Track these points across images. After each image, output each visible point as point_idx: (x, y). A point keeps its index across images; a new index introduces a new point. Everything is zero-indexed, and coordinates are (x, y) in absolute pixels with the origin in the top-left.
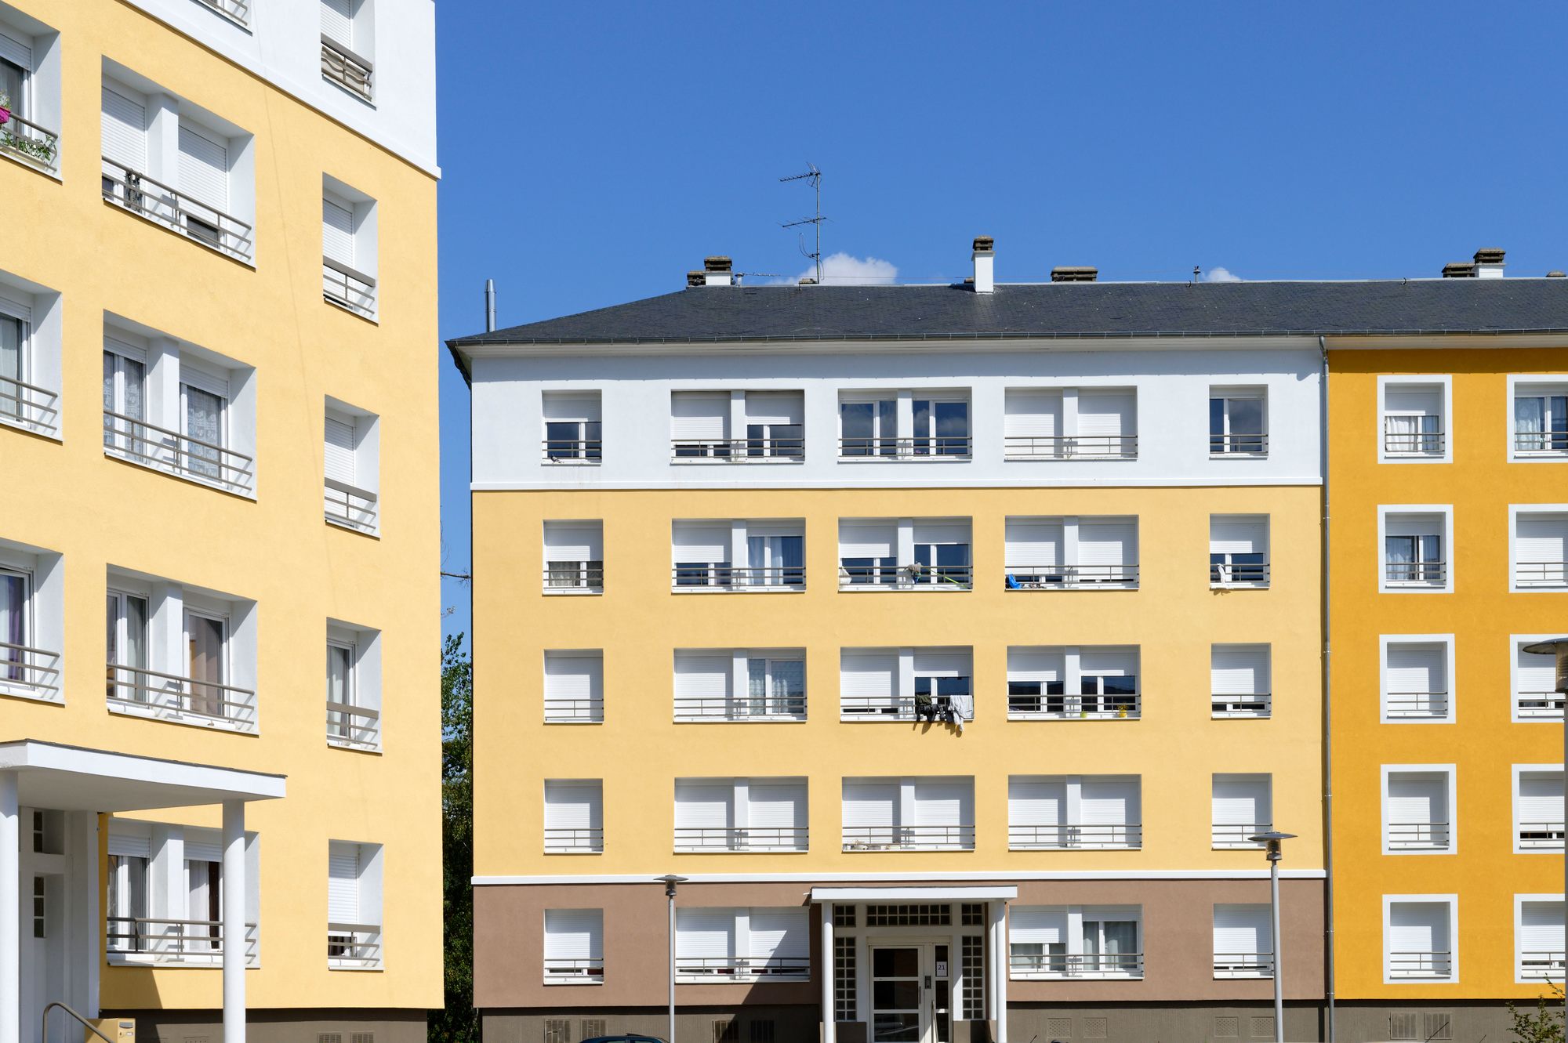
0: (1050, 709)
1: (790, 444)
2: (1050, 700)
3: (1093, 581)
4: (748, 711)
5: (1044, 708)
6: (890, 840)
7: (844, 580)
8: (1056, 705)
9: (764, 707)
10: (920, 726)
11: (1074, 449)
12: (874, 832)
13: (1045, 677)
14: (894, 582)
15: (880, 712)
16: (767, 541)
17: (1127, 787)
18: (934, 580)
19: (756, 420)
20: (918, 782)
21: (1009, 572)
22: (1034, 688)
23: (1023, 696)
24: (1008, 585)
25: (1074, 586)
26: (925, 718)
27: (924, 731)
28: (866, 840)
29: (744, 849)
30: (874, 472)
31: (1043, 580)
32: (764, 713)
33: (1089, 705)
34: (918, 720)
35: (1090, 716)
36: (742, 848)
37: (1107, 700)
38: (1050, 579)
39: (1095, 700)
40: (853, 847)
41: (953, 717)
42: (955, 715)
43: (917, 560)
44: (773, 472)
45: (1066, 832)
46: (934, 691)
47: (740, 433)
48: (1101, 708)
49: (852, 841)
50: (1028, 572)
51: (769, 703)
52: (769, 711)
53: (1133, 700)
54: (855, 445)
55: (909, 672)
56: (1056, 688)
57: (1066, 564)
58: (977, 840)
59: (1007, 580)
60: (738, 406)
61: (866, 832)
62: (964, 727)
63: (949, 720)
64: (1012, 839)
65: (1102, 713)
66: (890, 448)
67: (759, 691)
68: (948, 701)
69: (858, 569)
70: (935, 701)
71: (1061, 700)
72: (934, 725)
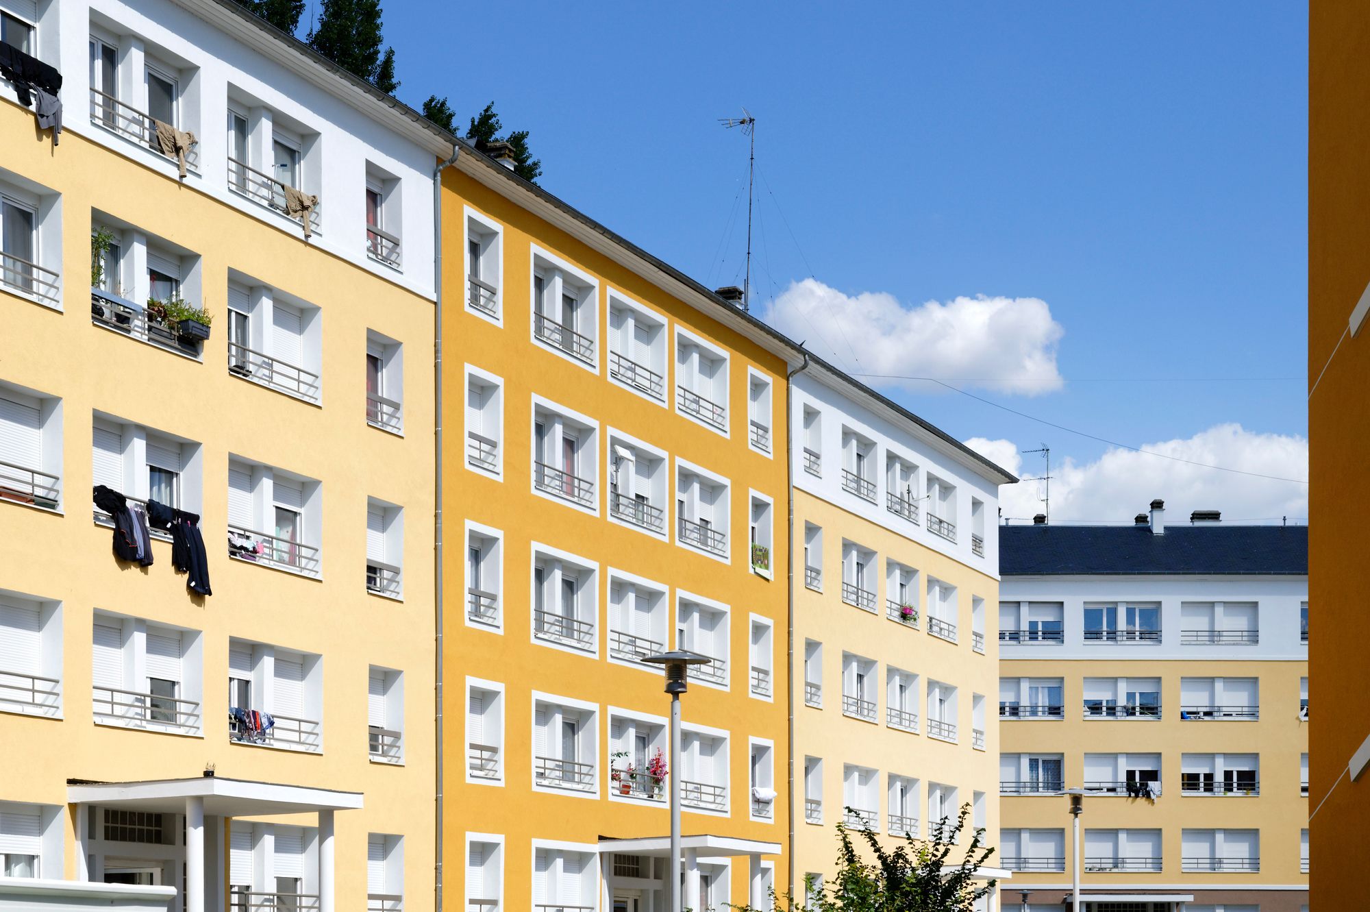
0: (1206, 790)
1: (1054, 633)
2: (1205, 785)
3: (1231, 715)
4: (1028, 789)
5: (1202, 789)
6: (1111, 866)
7: (1086, 714)
8: (1209, 787)
9: (1038, 787)
10: (1130, 799)
11: (1221, 638)
12: (1103, 861)
13: (1202, 770)
14: (1114, 714)
15: (1106, 790)
16: (1040, 689)
17: (1252, 834)
18: (1138, 714)
19: (1034, 619)
20: (1129, 831)
21: (1183, 709)
22: (1196, 776)
23: (1190, 781)
24: (1183, 717)
25: (1220, 719)
26: (1133, 795)
27: (1133, 802)
28: (1099, 866)
29: (1026, 870)
30: (1103, 650)
31: (1202, 714)
32: (1038, 791)
33: (1229, 788)
34: (1130, 796)
35: (1229, 794)
36: (1026, 869)
37: (1238, 785)
38: (1206, 714)
39: (1232, 785)
40: (1090, 869)
41: (1150, 794)
42: (1151, 793)
43: (1128, 700)
44: (1044, 650)
45: (1215, 862)
46: (1137, 779)
47: (1025, 626)
48: (1235, 790)
49: (1090, 866)
50: (1194, 710)
51: (1041, 785)
52: (1040, 789)
53: (1254, 785)
54: (1092, 634)
55: (1124, 766)
56: (1209, 777)
57: (1216, 705)
58: (1164, 866)
59: (1182, 714)
60: (1024, 609)
61: (1099, 861)
62: (1156, 800)
63: (1147, 795)
64: (1184, 866)
65: (1236, 793)
66: (1112, 635)
67: (1034, 777)
68: (1147, 785)
69: (1095, 708)
70: (1138, 785)
71: (1212, 785)
72: (1138, 799)
